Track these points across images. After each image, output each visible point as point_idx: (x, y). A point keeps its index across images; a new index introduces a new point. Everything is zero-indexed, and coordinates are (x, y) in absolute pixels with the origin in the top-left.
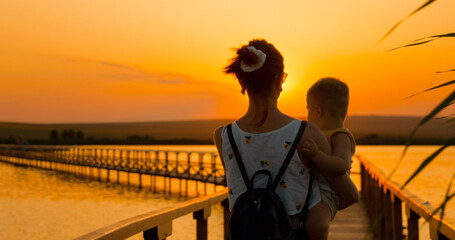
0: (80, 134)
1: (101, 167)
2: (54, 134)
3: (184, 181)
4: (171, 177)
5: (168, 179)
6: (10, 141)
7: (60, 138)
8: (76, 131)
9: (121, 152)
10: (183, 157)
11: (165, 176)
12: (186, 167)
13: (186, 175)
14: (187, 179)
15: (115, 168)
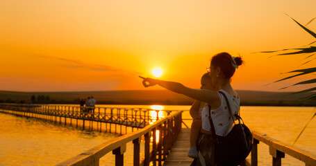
0: (48, 98)
1: (61, 116)
2: (33, 98)
3: (108, 124)
4: (101, 122)
5: (99, 123)
6: (9, 101)
7: (36, 100)
8: (46, 96)
9: (73, 108)
10: (108, 111)
11: (98, 121)
12: (110, 117)
13: (110, 121)
14: (111, 123)
15: (69, 117)
